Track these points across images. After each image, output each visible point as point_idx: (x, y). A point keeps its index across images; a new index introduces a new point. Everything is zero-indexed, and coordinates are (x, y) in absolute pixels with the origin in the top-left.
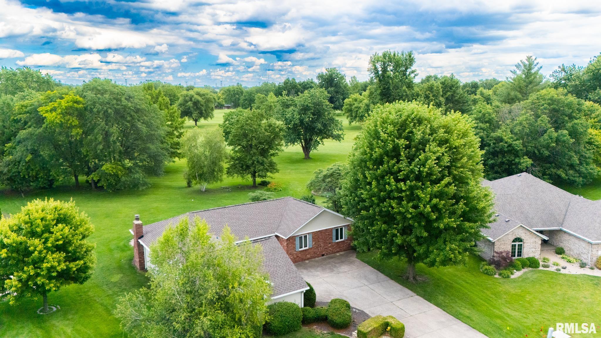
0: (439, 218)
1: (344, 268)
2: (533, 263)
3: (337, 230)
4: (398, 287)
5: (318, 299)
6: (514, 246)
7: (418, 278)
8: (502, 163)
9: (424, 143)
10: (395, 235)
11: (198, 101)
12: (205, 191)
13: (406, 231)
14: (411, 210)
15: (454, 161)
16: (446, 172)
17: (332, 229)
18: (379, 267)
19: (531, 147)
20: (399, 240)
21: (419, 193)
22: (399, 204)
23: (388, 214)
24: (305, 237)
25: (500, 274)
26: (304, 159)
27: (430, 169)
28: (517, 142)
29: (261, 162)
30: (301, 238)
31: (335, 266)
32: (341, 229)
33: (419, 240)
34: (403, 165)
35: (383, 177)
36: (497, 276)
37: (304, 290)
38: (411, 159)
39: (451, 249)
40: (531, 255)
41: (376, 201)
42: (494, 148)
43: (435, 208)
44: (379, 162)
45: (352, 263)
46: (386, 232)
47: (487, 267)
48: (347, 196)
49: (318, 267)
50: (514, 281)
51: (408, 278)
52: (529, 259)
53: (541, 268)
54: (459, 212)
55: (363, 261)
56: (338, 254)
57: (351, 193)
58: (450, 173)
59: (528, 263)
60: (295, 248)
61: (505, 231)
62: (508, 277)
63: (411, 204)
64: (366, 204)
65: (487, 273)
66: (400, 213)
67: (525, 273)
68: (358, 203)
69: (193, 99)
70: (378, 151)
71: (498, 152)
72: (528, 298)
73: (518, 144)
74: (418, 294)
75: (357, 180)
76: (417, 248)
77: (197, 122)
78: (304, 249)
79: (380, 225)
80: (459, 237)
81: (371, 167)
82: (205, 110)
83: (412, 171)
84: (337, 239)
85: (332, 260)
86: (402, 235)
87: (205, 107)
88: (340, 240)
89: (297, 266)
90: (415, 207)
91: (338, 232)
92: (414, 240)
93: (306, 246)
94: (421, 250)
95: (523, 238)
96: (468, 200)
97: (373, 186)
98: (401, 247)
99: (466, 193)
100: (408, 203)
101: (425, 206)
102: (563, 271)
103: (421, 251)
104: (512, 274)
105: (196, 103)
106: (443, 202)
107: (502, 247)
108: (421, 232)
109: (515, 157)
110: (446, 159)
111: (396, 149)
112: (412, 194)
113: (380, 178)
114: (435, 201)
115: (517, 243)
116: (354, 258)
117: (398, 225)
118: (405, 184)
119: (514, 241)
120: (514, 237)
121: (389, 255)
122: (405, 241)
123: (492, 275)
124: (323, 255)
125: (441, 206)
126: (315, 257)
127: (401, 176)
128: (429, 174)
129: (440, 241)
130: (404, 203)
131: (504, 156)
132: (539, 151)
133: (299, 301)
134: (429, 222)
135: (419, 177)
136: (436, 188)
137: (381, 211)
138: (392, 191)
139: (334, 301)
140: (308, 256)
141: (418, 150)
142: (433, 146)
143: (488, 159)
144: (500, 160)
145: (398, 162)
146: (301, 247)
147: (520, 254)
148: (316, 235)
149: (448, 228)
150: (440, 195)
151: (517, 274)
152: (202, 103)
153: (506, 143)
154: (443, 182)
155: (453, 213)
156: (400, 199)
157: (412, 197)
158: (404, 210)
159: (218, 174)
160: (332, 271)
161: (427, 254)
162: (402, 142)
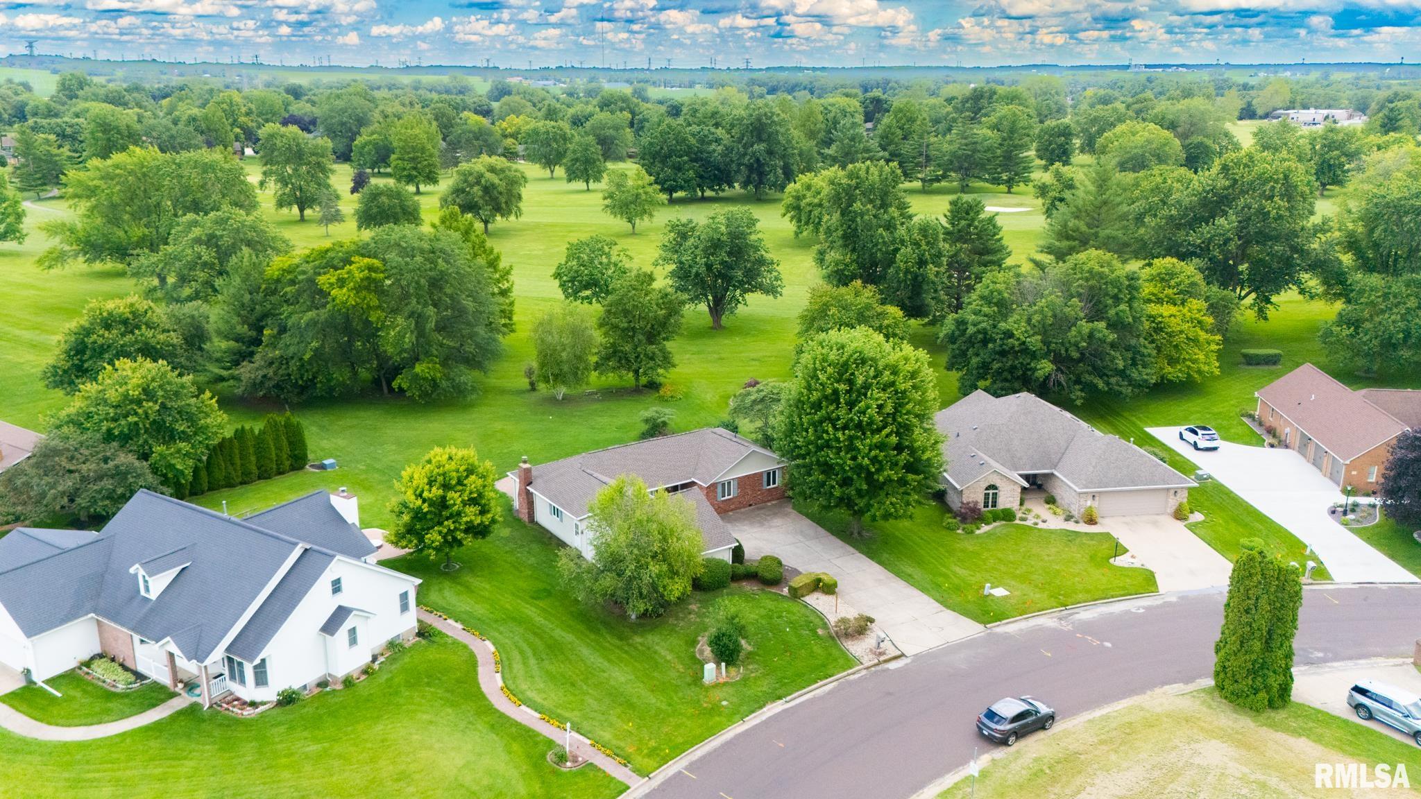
0: (879, 471)
1: (777, 522)
2: (1008, 516)
3: (769, 474)
4: (839, 543)
5: (747, 556)
6: (987, 495)
7: (864, 533)
8: (1013, 368)
9: (867, 386)
10: (833, 487)
11: (493, 185)
12: (563, 399)
13: (846, 482)
14: (849, 462)
15: (898, 407)
16: (890, 420)
17: (762, 473)
18: (819, 521)
19: (1056, 343)
20: (837, 493)
21: (858, 444)
22: (838, 453)
23: (826, 463)
24: (729, 483)
25: (963, 529)
26: (712, 328)
27: (869, 418)
28: (1033, 339)
29: (651, 355)
30: (723, 485)
31: (766, 520)
32: (774, 473)
33: (860, 493)
34: (842, 412)
35: (821, 422)
36: (959, 531)
37: (733, 546)
38: (851, 405)
39: (891, 503)
40: (1008, 506)
41: (813, 450)
42: (1001, 346)
43: (874, 460)
44: (817, 406)
45: (787, 515)
46: (823, 484)
47: (950, 520)
48: (781, 440)
49: (744, 519)
50: (978, 536)
51: (852, 534)
52: (1004, 511)
53: (1017, 522)
54: (901, 464)
55: (800, 512)
56: (769, 504)
57: (786, 436)
58: (894, 420)
59: (1002, 515)
60: (716, 497)
61: (975, 477)
62: (972, 532)
63: (849, 456)
64: (803, 452)
65: (950, 528)
66: (837, 464)
67: (995, 528)
68: (793, 451)
69: (483, 181)
70: (815, 396)
71: (1008, 352)
72: (985, 555)
73: (1035, 342)
74: (862, 552)
75: (792, 424)
76: (857, 501)
77: (490, 226)
78: (727, 497)
79: (818, 476)
80: (902, 490)
81: (808, 411)
82: (506, 203)
83: (852, 420)
84: (769, 484)
85: (762, 511)
86: (841, 486)
87: (506, 196)
88: (772, 486)
89: (722, 519)
90: (854, 458)
91: (770, 476)
92: (853, 493)
93: (729, 495)
94: (861, 503)
95: (998, 485)
96: (912, 451)
97: (810, 434)
98: (841, 499)
99: (911, 442)
100: (847, 453)
101: (863, 458)
102: (1041, 526)
103: (862, 505)
104: (978, 528)
105: (488, 190)
106: (882, 454)
107: (972, 496)
108: (861, 485)
109: (1032, 360)
110: (889, 408)
111: (836, 392)
112: (852, 443)
113: (816, 425)
114: (873, 453)
115: (991, 492)
116: (789, 509)
117: (837, 475)
118: (844, 434)
119: (987, 489)
120: (987, 484)
121: (827, 508)
122: (843, 493)
123: (953, 530)
124: (750, 505)
125: (880, 458)
126: (740, 508)
127: (840, 423)
128: (871, 423)
129: (882, 494)
130: (842, 454)
131: (1017, 358)
132: (1067, 350)
133: (727, 557)
134: (869, 474)
135: (859, 426)
136: (877, 438)
137: (818, 461)
138: (830, 440)
139: (765, 558)
140: (732, 507)
141: (859, 394)
142: (876, 393)
143: (994, 360)
144: (1010, 363)
145: (837, 408)
146: (724, 496)
147: (994, 505)
148: (742, 482)
149: (889, 480)
150: (881, 446)
151: (985, 528)
152: (500, 189)
153: (1018, 339)
154: (884, 432)
155: (894, 465)
156: (839, 449)
157: (851, 448)
158: (841, 462)
159: (583, 374)
160: (762, 525)
161: (868, 507)
162: (842, 387)
